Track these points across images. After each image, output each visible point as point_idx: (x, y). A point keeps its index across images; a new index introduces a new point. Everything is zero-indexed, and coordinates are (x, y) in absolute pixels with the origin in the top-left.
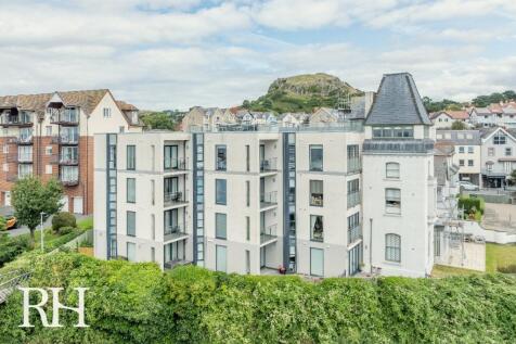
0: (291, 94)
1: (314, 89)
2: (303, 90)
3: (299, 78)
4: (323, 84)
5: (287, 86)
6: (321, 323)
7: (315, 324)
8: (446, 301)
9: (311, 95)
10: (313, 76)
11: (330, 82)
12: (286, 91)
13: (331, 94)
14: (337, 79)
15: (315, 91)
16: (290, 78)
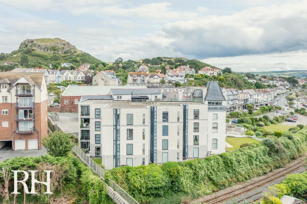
0: (38, 51)
1: (54, 49)
2: (46, 49)
3: (43, 40)
4: (60, 46)
5: (35, 45)
6: (211, 173)
7: (209, 174)
8: (238, 158)
9: (52, 52)
10: (52, 40)
11: (64, 45)
12: (34, 48)
13: (65, 53)
14: (68, 44)
15: (54, 50)
16: (36, 40)
